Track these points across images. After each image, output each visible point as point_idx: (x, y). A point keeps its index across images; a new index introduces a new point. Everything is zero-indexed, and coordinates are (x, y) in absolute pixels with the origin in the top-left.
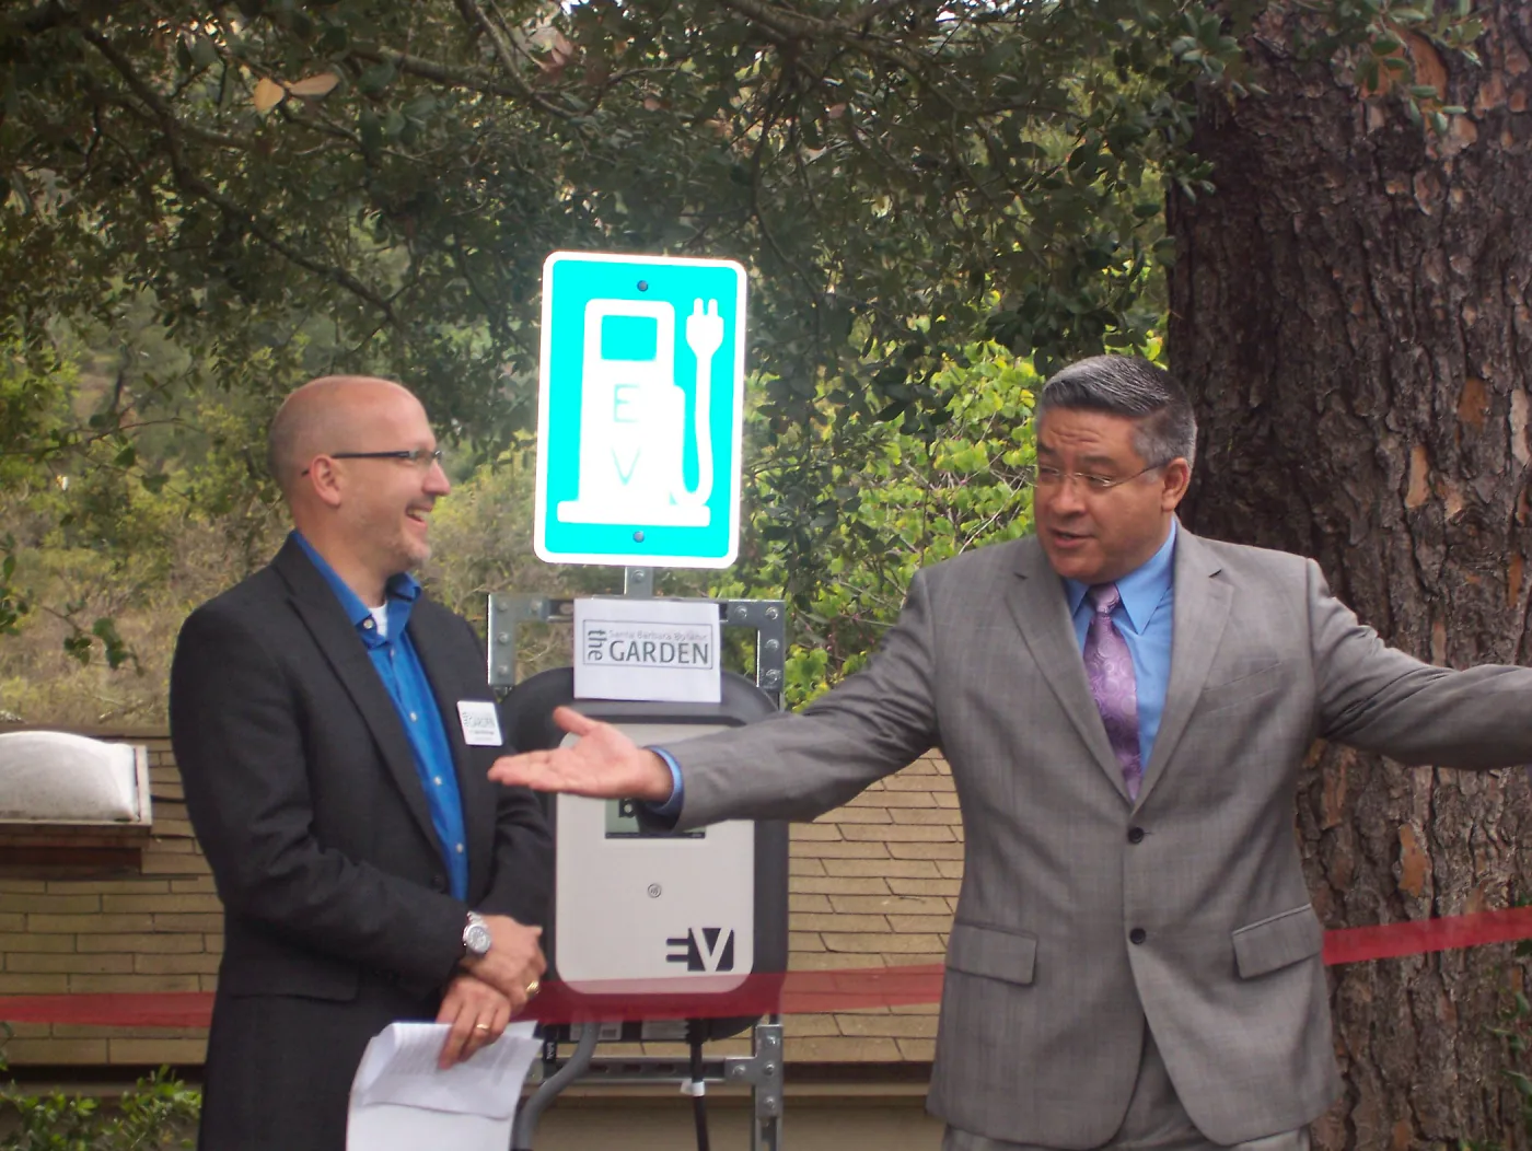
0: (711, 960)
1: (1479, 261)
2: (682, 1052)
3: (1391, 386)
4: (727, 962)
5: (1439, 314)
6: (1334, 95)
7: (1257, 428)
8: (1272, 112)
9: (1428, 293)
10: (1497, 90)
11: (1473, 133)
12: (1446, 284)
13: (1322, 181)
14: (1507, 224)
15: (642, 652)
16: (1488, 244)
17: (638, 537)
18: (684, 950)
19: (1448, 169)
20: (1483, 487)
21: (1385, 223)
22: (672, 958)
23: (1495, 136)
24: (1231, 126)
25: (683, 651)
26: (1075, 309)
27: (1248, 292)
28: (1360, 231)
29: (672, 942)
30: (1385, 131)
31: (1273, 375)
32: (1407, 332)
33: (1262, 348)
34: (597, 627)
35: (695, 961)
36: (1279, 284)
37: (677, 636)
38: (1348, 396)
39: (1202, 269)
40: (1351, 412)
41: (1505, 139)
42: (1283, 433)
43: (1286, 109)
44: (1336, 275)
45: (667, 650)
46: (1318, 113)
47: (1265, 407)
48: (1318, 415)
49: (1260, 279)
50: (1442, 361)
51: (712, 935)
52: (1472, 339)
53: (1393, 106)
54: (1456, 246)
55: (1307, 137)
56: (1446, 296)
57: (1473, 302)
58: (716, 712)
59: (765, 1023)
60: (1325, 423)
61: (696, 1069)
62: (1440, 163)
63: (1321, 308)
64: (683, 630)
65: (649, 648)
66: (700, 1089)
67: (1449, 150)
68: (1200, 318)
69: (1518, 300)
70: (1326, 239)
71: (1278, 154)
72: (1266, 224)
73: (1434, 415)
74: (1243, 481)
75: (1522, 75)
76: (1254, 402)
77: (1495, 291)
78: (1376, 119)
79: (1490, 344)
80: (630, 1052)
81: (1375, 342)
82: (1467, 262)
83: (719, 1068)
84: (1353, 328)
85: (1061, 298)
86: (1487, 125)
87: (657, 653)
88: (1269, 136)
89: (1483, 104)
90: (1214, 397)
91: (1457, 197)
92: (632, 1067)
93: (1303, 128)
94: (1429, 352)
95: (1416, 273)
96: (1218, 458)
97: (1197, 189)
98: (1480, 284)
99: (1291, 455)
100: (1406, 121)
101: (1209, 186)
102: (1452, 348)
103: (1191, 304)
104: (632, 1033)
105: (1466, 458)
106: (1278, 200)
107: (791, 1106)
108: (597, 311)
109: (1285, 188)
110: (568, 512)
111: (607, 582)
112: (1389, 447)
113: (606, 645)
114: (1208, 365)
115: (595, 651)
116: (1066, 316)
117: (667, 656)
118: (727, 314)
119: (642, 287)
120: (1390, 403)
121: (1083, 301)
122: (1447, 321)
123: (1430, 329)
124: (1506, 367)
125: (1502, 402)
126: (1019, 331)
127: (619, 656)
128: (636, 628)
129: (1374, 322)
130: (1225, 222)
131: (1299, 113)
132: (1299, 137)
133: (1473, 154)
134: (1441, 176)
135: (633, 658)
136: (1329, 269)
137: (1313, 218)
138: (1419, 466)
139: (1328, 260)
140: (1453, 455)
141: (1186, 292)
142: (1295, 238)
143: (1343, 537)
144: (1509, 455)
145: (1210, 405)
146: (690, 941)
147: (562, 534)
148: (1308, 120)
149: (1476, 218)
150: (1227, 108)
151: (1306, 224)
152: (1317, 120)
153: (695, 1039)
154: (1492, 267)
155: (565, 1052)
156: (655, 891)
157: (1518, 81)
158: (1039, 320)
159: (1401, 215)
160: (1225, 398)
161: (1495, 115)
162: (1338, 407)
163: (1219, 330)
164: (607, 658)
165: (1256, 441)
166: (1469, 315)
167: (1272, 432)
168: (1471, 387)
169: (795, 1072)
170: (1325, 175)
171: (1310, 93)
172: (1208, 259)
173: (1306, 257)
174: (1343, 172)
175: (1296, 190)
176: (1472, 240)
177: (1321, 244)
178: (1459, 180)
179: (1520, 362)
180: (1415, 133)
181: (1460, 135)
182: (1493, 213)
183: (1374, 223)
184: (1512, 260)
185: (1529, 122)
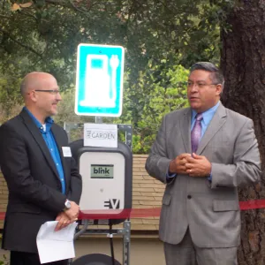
0: (114, 206)
2: (107, 227)
4: (118, 207)
6: (259, 10)
7: (240, 86)
8: (245, 14)
13: (256, 30)
17: (99, 110)
18: (108, 204)
22: (105, 206)
24: (235, 17)
25: (109, 136)
27: (239, 55)
29: (105, 202)
31: (244, 74)
33: (242, 68)
34: (89, 130)
35: (111, 207)
36: (246, 52)
37: (107, 132)
38: (261, 79)
39: (228, 50)
40: (262, 83)
42: (246, 87)
43: (248, 13)
44: (259, 51)
45: (105, 135)
46: (255, 14)
47: (242, 81)
48: (254, 83)
49: (241, 52)
51: (115, 201)
55: (253, 19)
58: (116, 150)
59: (126, 221)
60: (256, 85)
61: (111, 231)
63: (256, 59)
64: (109, 131)
65: (101, 135)
66: (111, 236)
68: (228, 61)
71: (246, 23)
72: (243, 39)
74: (237, 98)
76: (240, 80)
80: (95, 227)
83: (116, 231)
87: (103, 136)
88: (244, 19)
92: (96, 231)
96: (232, 93)
97: (228, 31)
99: (248, 93)
101: (231, 30)
104: (96, 223)
106: (246, 34)
107: (132, 240)
108: (90, 57)
109: (248, 31)
110: (83, 104)
111: (91, 120)
113: (91, 134)
114: (229, 72)
115: (89, 135)
118: (120, 58)
119: (100, 52)
121: (201, 57)
126: (187, 63)
127: (94, 137)
128: (98, 130)
130: (234, 39)
131: (251, 14)
132: (251, 19)
135: (97, 137)
136: (257, 50)
137: (254, 38)
139: (257, 48)
141: (225, 55)
142: (250, 43)
143: (260, 111)
145: (230, 81)
146: (109, 202)
147: (81, 109)
148: (253, 16)
150: (234, 13)
152: (255, 16)
153: (110, 224)
155: (81, 227)
156: (102, 190)
158: (191, 61)
160: (233, 79)
162: (259, 82)
163: (232, 64)
164: (91, 137)
165: (240, 89)
167: (244, 87)
169: (133, 232)
170: (257, 28)
171: (253, 9)
172: (230, 47)
173: (252, 47)
174: (261, 27)
175: (250, 32)
177: (256, 44)
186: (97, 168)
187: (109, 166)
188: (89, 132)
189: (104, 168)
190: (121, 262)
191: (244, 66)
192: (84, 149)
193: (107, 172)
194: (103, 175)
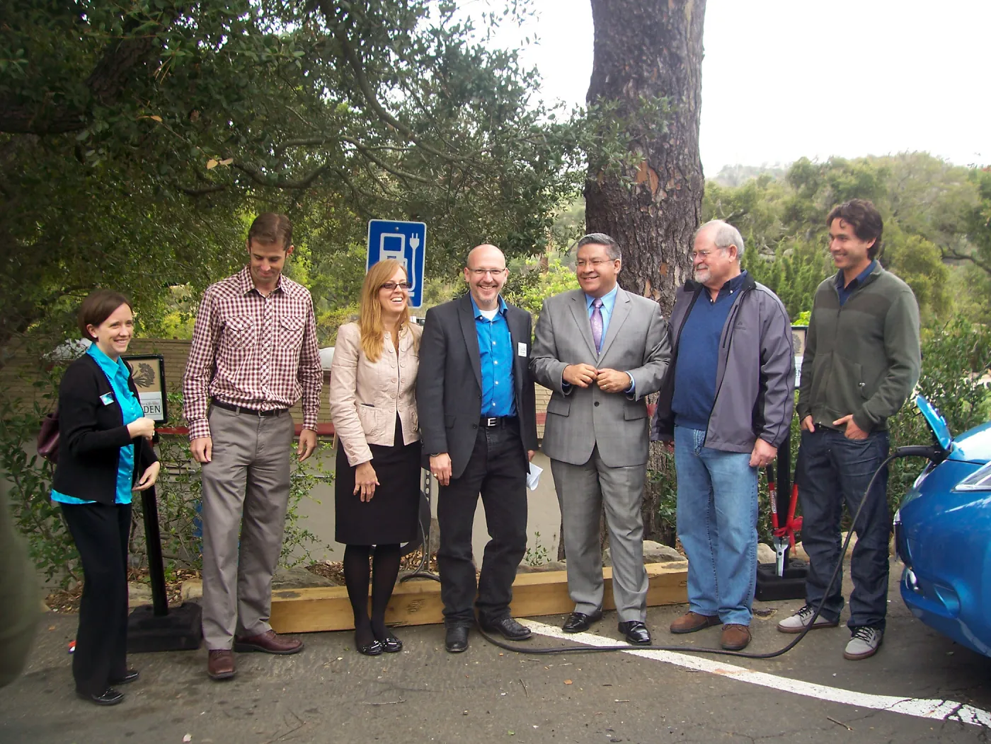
1: (667, 230)
3: (641, 264)
5: (655, 245)
8: (611, 188)
9: (652, 239)
10: (673, 183)
11: (666, 195)
12: (657, 236)
13: (623, 207)
14: (675, 220)
16: (669, 226)
19: (658, 205)
20: (666, 292)
21: (640, 219)
23: (672, 196)
24: (600, 192)
28: (633, 221)
30: (641, 194)
32: (645, 249)
40: (630, 271)
41: (675, 197)
50: (655, 257)
52: (664, 252)
53: (643, 187)
54: (661, 226)
55: (620, 195)
56: (657, 240)
57: (664, 241)
62: (656, 203)
67: (659, 200)
69: (678, 242)
70: (624, 223)
71: (613, 200)
73: (652, 272)
75: (680, 179)
77: (671, 239)
78: (638, 190)
79: (669, 253)
81: (637, 252)
82: (663, 230)
84: (630, 248)
86: (670, 193)
88: (610, 195)
89: (669, 187)
91: (661, 212)
93: (619, 193)
94: (652, 255)
95: (649, 233)
98: (667, 236)
100: (647, 191)
102: (658, 255)
105: (662, 284)
106: (612, 212)
109: (614, 209)
112: (639, 281)
120: (640, 269)
122: (657, 247)
123: (652, 249)
124: (674, 260)
125: (672, 269)
129: (637, 246)
132: (618, 196)
133: (666, 201)
134: (656, 207)
136: (624, 231)
137: (621, 218)
138: (648, 286)
140: (658, 283)
142: (616, 223)
144: (674, 284)
149: (666, 218)
151: (619, 219)
152: (622, 191)
154: (670, 233)
157: (679, 181)
159: (645, 217)
161: (672, 190)
166: (663, 245)
168: (664, 266)
174: (629, 205)
175: (616, 210)
176: (665, 225)
177: (623, 225)
178: (661, 208)
179: (678, 259)
180: (649, 195)
181: (662, 195)
182: (671, 217)
183: (637, 219)
184: (676, 230)
185: (681, 193)
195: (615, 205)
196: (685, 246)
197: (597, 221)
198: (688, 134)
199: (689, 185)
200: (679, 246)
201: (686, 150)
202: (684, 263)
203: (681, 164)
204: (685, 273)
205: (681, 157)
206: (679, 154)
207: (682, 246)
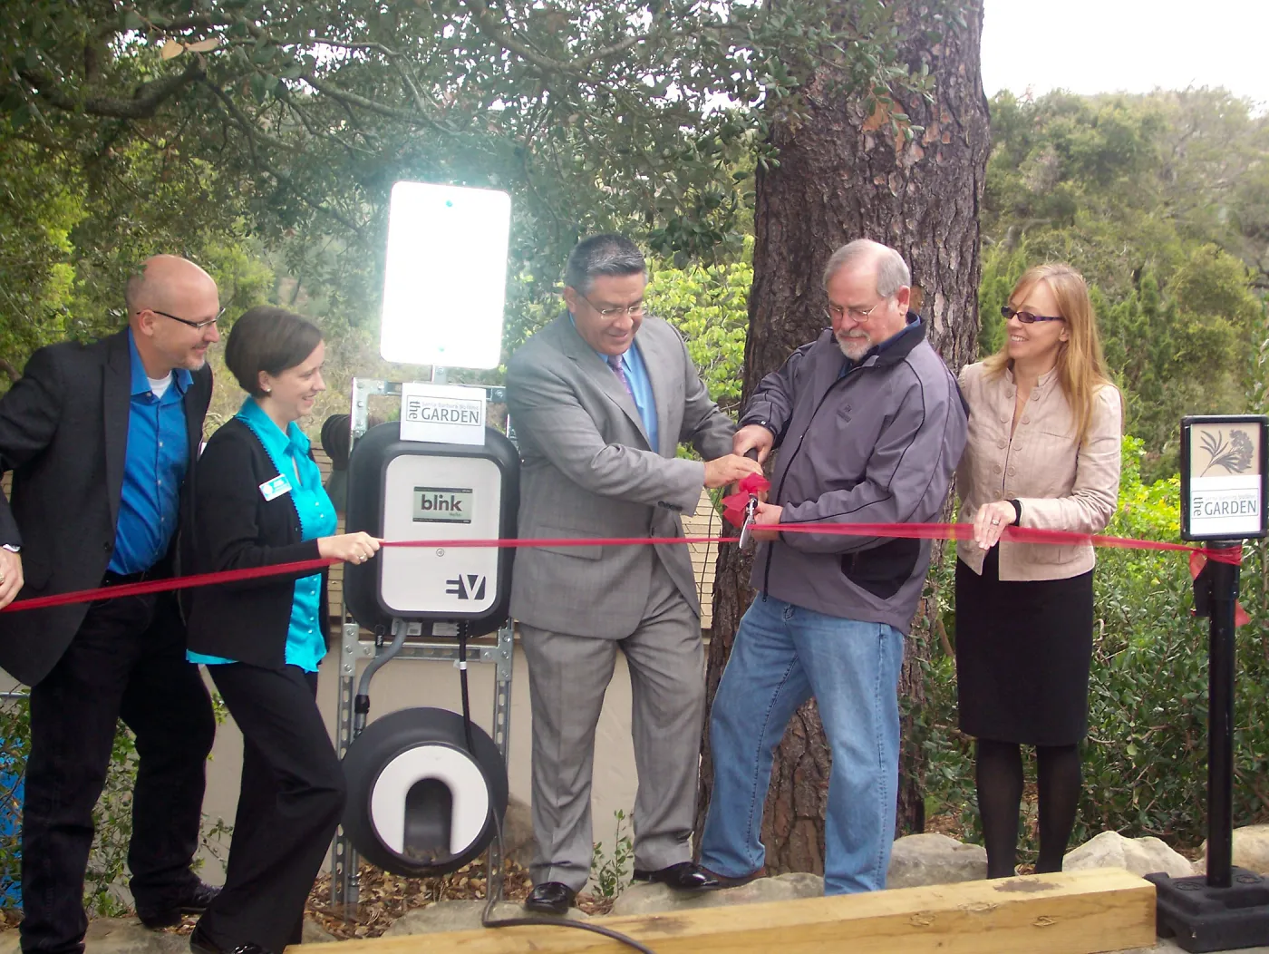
0: (472, 593)
1: (922, 223)
4: (480, 595)
6: (848, 129)
7: (799, 307)
8: (815, 137)
9: (894, 238)
10: (935, 131)
11: (922, 154)
12: (903, 234)
13: (840, 175)
14: (937, 204)
15: (441, 415)
16: (927, 214)
18: (456, 587)
19: (907, 173)
21: (873, 200)
22: (449, 591)
23: (933, 157)
24: (792, 143)
25: (462, 416)
26: (697, 230)
27: (798, 233)
28: (859, 203)
29: (449, 582)
30: (875, 150)
31: (809, 279)
33: (804, 264)
34: (415, 399)
35: (462, 593)
36: (814, 231)
37: (461, 407)
39: (773, 221)
41: (938, 158)
42: (812, 310)
43: (822, 136)
44: (845, 226)
45: (455, 414)
46: (839, 139)
47: (803, 296)
49: (804, 227)
51: (473, 579)
52: (916, 266)
53: (879, 136)
54: (910, 214)
55: (833, 151)
56: (903, 241)
57: (917, 245)
58: (481, 452)
59: (503, 629)
61: (462, 654)
62: (903, 169)
64: (465, 403)
65: (445, 413)
66: (464, 665)
67: (909, 162)
68: (771, 247)
69: (941, 245)
70: (840, 207)
71: (817, 160)
72: (809, 198)
74: (790, 335)
75: (949, 124)
76: (798, 293)
77: (929, 240)
78: (870, 143)
79: (925, 268)
82: (916, 223)
83: (476, 653)
85: (690, 223)
86: (930, 151)
87: (449, 416)
88: (812, 150)
89: (928, 138)
90: (777, 290)
91: (911, 188)
93: (832, 148)
95: (888, 227)
96: (778, 323)
97: (770, 164)
98: (922, 235)
99: (817, 323)
100: (887, 146)
101: (776, 162)
103: (766, 240)
104: (428, 631)
106: (816, 186)
109: (820, 179)
113: (420, 410)
114: (774, 272)
115: (413, 413)
116: (693, 233)
117: (455, 417)
119: (450, 206)
121: (702, 225)
124: (933, 281)
125: (930, 300)
126: (665, 241)
127: (426, 416)
128: (437, 401)
130: (787, 196)
131: (829, 139)
132: (829, 151)
133: (922, 165)
134: (903, 176)
135: (435, 418)
136: (841, 223)
137: (834, 195)
139: (841, 218)
141: (765, 233)
142: (823, 206)
145: (774, 294)
146: (460, 582)
148: (834, 143)
149: (921, 199)
150: (791, 134)
151: (830, 199)
152: (839, 142)
154: (928, 227)
156: (440, 554)
157: (947, 128)
158: (676, 235)
159: (882, 197)
160: (782, 290)
161: (934, 145)
163: (781, 254)
164: (420, 417)
165: (798, 314)
166: (915, 252)
167: (807, 310)
170: (842, 172)
171: (835, 128)
172: (777, 215)
173: (829, 216)
174: (851, 171)
175: (825, 180)
176: (919, 211)
177: (837, 209)
178: (912, 179)
179: (940, 278)
180: (890, 152)
181: (915, 154)
182: (931, 198)
183: (866, 199)
184: (939, 223)
185: (952, 150)
186: (430, 496)
187: (460, 491)
188: (415, 405)
189: (447, 496)
190: (489, 730)
191: (809, 258)
192: (400, 447)
193: (456, 506)
194: (444, 514)
195: (821, 169)
196: (953, 254)
197: (784, 199)
198: (965, 36)
199: (966, 135)
200: (943, 254)
201: (962, 67)
202: (951, 288)
203: (952, 92)
204: (953, 307)
205: (952, 81)
206: (949, 74)
207: (948, 254)
